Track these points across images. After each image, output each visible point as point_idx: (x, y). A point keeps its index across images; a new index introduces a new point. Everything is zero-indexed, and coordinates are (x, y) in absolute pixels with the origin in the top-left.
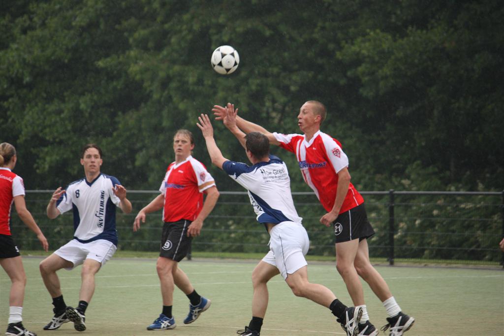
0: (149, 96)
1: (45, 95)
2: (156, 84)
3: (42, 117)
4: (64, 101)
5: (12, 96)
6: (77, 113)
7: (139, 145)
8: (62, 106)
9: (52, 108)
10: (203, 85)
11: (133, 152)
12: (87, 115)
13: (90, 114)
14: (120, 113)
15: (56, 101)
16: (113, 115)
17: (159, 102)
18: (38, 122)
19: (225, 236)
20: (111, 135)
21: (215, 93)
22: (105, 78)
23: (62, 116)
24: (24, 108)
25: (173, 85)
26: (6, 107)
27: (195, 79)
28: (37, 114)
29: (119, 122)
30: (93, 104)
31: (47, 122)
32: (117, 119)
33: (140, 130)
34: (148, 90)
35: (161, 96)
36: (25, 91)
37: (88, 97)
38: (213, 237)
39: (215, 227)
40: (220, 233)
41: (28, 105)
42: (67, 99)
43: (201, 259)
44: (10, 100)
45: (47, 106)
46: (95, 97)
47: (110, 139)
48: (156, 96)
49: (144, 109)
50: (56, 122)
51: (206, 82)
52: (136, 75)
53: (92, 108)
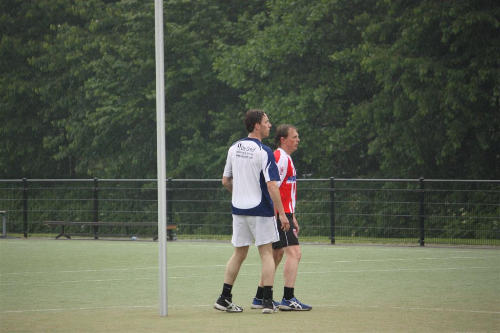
0: (381, 88)
1: (281, 88)
2: (387, 77)
3: (279, 109)
4: (299, 93)
5: (250, 89)
6: (312, 105)
7: (371, 135)
8: (297, 98)
9: (287, 100)
10: (433, 76)
11: (365, 142)
12: (321, 106)
13: (324, 105)
14: (352, 104)
15: (292, 93)
16: (346, 106)
17: (390, 92)
18: (274, 114)
19: (456, 222)
20: (344, 126)
21: (445, 84)
22: (339, 71)
23: (298, 107)
24: (261, 100)
25: (404, 76)
26: (245, 99)
27: (425, 71)
28: (274, 106)
29: (352, 113)
30: (327, 95)
31: (283, 114)
32: (350, 111)
33: (372, 121)
34: (380, 81)
35: (392, 88)
36: (262, 84)
37: (321, 89)
38: (444, 224)
39: (446, 214)
40: (452, 220)
41: (265, 97)
42: (302, 92)
43: (434, 245)
44: (248, 93)
45: (283, 98)
46: (329, 89)
47: (343, 130)
48: (387, 88)
49: (376, 100)
50: (291, 114)
51: (436, 74)
52: (368, 68)
53: (326, 99)
